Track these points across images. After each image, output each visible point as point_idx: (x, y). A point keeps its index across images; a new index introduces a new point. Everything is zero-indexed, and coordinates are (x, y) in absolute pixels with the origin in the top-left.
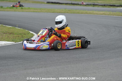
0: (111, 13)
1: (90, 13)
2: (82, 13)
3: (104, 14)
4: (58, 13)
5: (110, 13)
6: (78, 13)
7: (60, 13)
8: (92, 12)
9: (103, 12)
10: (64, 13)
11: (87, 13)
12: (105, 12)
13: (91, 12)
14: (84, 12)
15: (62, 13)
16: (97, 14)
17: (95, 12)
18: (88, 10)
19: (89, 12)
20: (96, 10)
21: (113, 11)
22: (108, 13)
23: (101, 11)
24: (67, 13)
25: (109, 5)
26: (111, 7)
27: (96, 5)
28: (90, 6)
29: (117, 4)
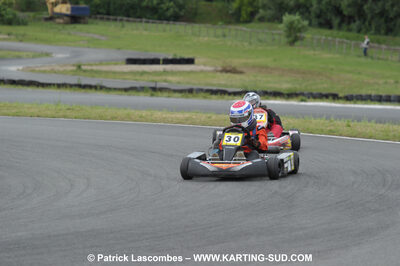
0: (214, 117)
1: (141, 117)
2: (112, 118)
3: (187, 119)
5: (209, 117)
6: (101, 118)
8: (149, 113)
9: (187, 115)
11: (129, 117)
12: (193, 115)
13: (144, 113)
14: (122, 112)
16: (164, 120)
17: (158, 114)
18: (135, 107)
19: (136, 113)
20: (160, 108)
22: (203, 117)
23: (180, 109)
24: (65, 117)
25: (207, 91)
26: (214, 96)
27: (161, 90)
28: (142, 94)
29: (232, 86)
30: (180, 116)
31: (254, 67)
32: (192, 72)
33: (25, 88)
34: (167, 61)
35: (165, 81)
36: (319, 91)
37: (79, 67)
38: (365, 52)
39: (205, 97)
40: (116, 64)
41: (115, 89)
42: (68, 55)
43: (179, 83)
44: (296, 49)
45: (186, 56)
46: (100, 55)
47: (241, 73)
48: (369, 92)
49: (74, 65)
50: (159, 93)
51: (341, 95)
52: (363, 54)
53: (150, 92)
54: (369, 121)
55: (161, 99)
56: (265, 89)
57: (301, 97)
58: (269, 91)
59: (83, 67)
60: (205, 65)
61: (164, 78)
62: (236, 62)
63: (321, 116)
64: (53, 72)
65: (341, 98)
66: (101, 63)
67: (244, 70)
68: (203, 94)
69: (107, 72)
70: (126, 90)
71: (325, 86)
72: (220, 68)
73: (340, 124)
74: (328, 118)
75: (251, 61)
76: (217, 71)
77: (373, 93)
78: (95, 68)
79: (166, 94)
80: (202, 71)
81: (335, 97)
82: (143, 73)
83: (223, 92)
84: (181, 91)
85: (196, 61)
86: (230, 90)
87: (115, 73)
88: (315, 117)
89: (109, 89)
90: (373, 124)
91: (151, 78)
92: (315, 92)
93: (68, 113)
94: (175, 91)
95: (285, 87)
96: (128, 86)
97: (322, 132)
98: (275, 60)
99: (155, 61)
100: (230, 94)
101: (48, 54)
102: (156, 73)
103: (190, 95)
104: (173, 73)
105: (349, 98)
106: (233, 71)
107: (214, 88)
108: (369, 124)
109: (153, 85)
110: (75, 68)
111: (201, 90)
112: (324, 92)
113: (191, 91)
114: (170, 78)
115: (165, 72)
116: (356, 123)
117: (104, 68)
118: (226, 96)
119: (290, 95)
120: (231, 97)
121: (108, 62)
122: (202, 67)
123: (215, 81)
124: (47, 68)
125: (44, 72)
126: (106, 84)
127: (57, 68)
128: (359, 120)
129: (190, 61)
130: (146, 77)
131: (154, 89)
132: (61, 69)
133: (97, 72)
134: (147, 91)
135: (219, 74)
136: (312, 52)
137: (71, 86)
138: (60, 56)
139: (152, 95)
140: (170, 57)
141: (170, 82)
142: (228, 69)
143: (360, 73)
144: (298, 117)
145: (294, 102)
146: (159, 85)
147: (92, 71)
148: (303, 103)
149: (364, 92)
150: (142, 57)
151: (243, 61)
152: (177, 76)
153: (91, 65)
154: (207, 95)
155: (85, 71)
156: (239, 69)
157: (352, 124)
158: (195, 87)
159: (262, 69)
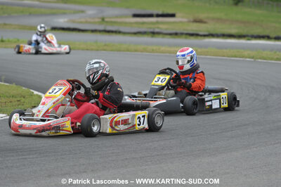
1: (153, 50)
2: (136, 51)
4: (83, 50)
6: (128, 50)
7: (87, 50)
8: (157, 47)
13: (154, 48)
15: (92, 50)
17: (163, 48)
19: (150, 48)
20: (163, 45)
21: (200, 47)
25: (187, 34)
27: (159, 33)
28: (146, 36)
29: (201, 31)
31: (213, 19)
32: (174, 22)
35: (158, 28)
36: (258, 34)
37: (103, 19)
39: (186, 38)
40: (126, 17)
42: (95, 12)
43: (167, 29)
45: (170, 12)
47: (205, 22)
49: (100, 18)
50: (156, 35)
51: (271, 36)
55: (159, 39)
56: (223, 33)
57: (247, 38)
59: (106, 20)
60: (182, 17)
61: (157, 26)
62: (201, 16)
64: (86, 22)
66: (117, 17)
67: (207, 21)
68: (184, 36)
69: (120, 22)
70: (135, 33)
72: (192, 20)
75: (211, 15)
76: (189, 22)
78: (113, 20)
79: (161, 36)
80: (181, 22)
81: (268, 38)
82: (143, 23)
83: (197, 35)
84: (171, 34)
85: (177, 15)
86: (201, 33)
87: (126, 23)
89: (124, 33)
91: (149, 26)
92: (255, 34)
94: (166, 34)
95: (233, 31)
98: (226, 15)
99: (150, 16)
100: (201, 36)
101: (83, 12)
102: (152, 23)
103: (176, 37)
104: (162, 23)
106: (200, 21)
107: (191, 32)
109: (152, 30)
110: (100, 20)
111: (182, 34)
112: (262, 34)
113: (176, 34)
114: (161, 26)
115: (157, 23)
117: (119, 20)
118: (199, 38)
119: (240, 37)
120: (203, 37)
121: (121, 16)
122: (180, 19)
123: (189, 28)
124: (83, 20)
125: (81, 22)
127: (89, 20)
129: (173, 15)
130: (145, 26)
131: (153, 33)
132: (92, 20)
133: (115, 22)
134: (149, 35)
135: (191, 24)
136: (250, 10)
137: (100, 31)
138: (90, 12)
139: (152, 37)
140: (160, 13)
142: (198, 20)
145: (243, 41)
146: (157, 30)
147: (112, 22)
148: (249, 42)
150: (143, 13)
151: (206, 15)
152: (165, 24)
153: (110, 18)
154: (188, 36)
155: (107, 22)
156: (205, 20)
158: (178, 31)
159: (219, 20)
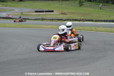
2: (31, 27)
3: (51, 27)
6: (27, 27)
9: (51, 26)
10: (15, 27)
11: (35, 27)
12: (53, 26)
13: (39, 26)
14: (33, 26)
15: (12, 27)
16: (45, 28)
17: (43, 26)
18: (37, 24)
20: (44, 24)
23: (49, 25)
26: (59, 21)
27: (44, 19)
28: (39, 21)
29: (64, 18)
30: (49, 26)
31: (70, 13)
32: (53, 14)
33: (7, 19)
34: (46, 12)
35: (46, 17)
36: (88, 19)
37: (22, 13)
38: (101, 8)
39: (56, 21)
40: (32, 12)
41: (32, 19)
42: (19, 10)
43: (49, 17)
44: (82, 8)
45: (52, 10)
46: (28, 10)
47: (66, 14)
48: (102, 19)
49: (20, 13)
50: (44, 20)
51: (94, 20)
52: (100, 9)
53: (42, 20)
54: (101, 27)
55: (44, 22)
56: (73, 19)
57: (83, 21)
58: (74, 19)
59: (23, 14)
60: (57, 12)
61: (45, 16)
62: (65, 11)
63: (88, 26)
64: (15, 15)
65: (94, 21)
66: (28, 12)
67: (67, 13)
68: (56, 20)
69: (29, 15)
70: (35, 20)
71: (90, 18)
72: (61, 13)
73: (93, 28)
74: (90, 26)
75: (69, 11)
76: (60, 14)
77: (103, 19)
78: (26, 14)
79: (46, 20)
80: (56, 14)
81: (92, 21)
82: (39, 15)
83: (62, 20)
84: (50, 20)
85: (54, 11)
86: (63, 19)
87: (32, 15)
88: (86, 26)
89: (30, 19)
90: (102, 28)
91: (42, 16)
92: (87, 19)
93: (19, 26)
94: (48, 20)
95: (78, 18)
96: (35, 18)
97: (88, 30)
98: (76, 11)
99: (43, 12)
100: (63, 20)
101: (13, 10)
102: (43, 15)
103: (52, 21)
104: (48, 15)
105: (96, 21)
106: (64, 14)
107: (59, 19)
108: (101, 28)
109: (42, 18)
110: (21, 14)
111: (55, 19)
112: (89, 19)
113: (53, 20)
114: (47, 16)
115: (46, 14)
116: (97, 28)
117: (29, 14)
118: (62, 21)
119: (80, 20)
120: (64, 21)
121: (30, 12)
123: (59, 17)
124: (13, 14)
126: (29, 18)
127: (16, 14)
128: (98, 27)
129: (52, 11)
130: (40, 16)
131: (42, 19)
132: (17, 14)
133: (27, 15)
134: (40, 20)
135: (60, 15)
136: (86, 8)
138: (17, 10)
139: (42, 21)
140: (47, 10)
141: (47, 17)
142: (63, 13)
143: (99, 14)
144: (82, 26)
145: (81, 22)
146: (44, 18)
147: (25, 14)
148: (83, 22)
149: (100, 19)
150: (39, 10)
151: (67, 11)
152: (49, 15)
153: (25, 13)
154: (57, 21)
155: (24, 15)
156: (66, 13)
157: (96, 28)
158: (54, 18)
159: (72, 13)
